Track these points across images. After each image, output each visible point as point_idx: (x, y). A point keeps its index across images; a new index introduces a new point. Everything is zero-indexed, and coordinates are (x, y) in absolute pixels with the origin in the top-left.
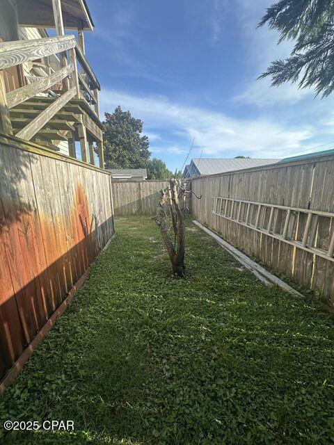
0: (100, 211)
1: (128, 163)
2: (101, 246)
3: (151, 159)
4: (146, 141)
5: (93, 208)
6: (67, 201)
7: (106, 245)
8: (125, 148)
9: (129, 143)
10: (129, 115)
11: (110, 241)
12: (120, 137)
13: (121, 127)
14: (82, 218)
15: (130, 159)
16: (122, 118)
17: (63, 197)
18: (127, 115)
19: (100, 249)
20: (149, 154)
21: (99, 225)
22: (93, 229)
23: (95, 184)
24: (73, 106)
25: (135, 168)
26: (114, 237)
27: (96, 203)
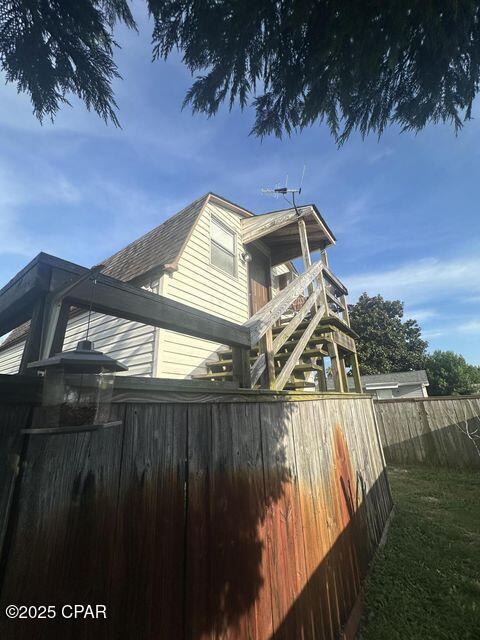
0: (366, 462)
1: (388, 365)
2: (374, 536)
3: (430, 352)
4: (413, 327)
5: (356, 460)
6: (326, 456)
7: (384, 535)
8: (379, 343)
9: (386, 334)
10: (380, 299)
11: (387, 525)
12: (370, 329)
13: (370, 316)
14: (345, 484)
15: (390, 358)
16: (371, 306)
17: (321, 451)
18: (377, 301)
19: (375, 545)
20: (425, 345)
21: (367, 491)
22: (360, 501)
23: (355, 420)
24: (324, 327)
25: (401, 371)
26: (392, 514)
27: (360, 452)
